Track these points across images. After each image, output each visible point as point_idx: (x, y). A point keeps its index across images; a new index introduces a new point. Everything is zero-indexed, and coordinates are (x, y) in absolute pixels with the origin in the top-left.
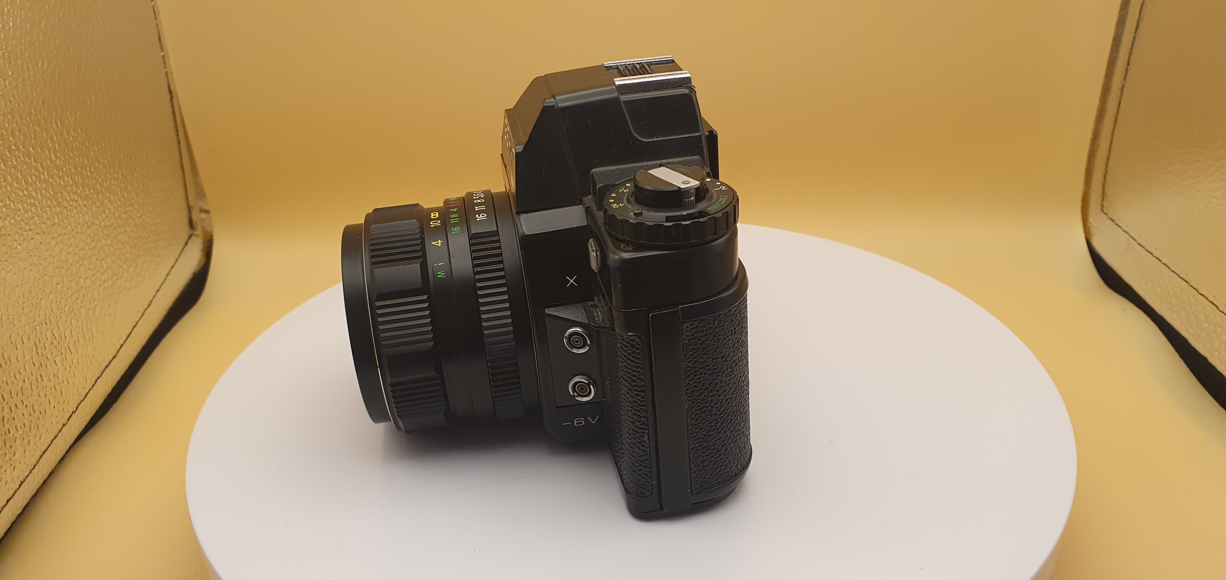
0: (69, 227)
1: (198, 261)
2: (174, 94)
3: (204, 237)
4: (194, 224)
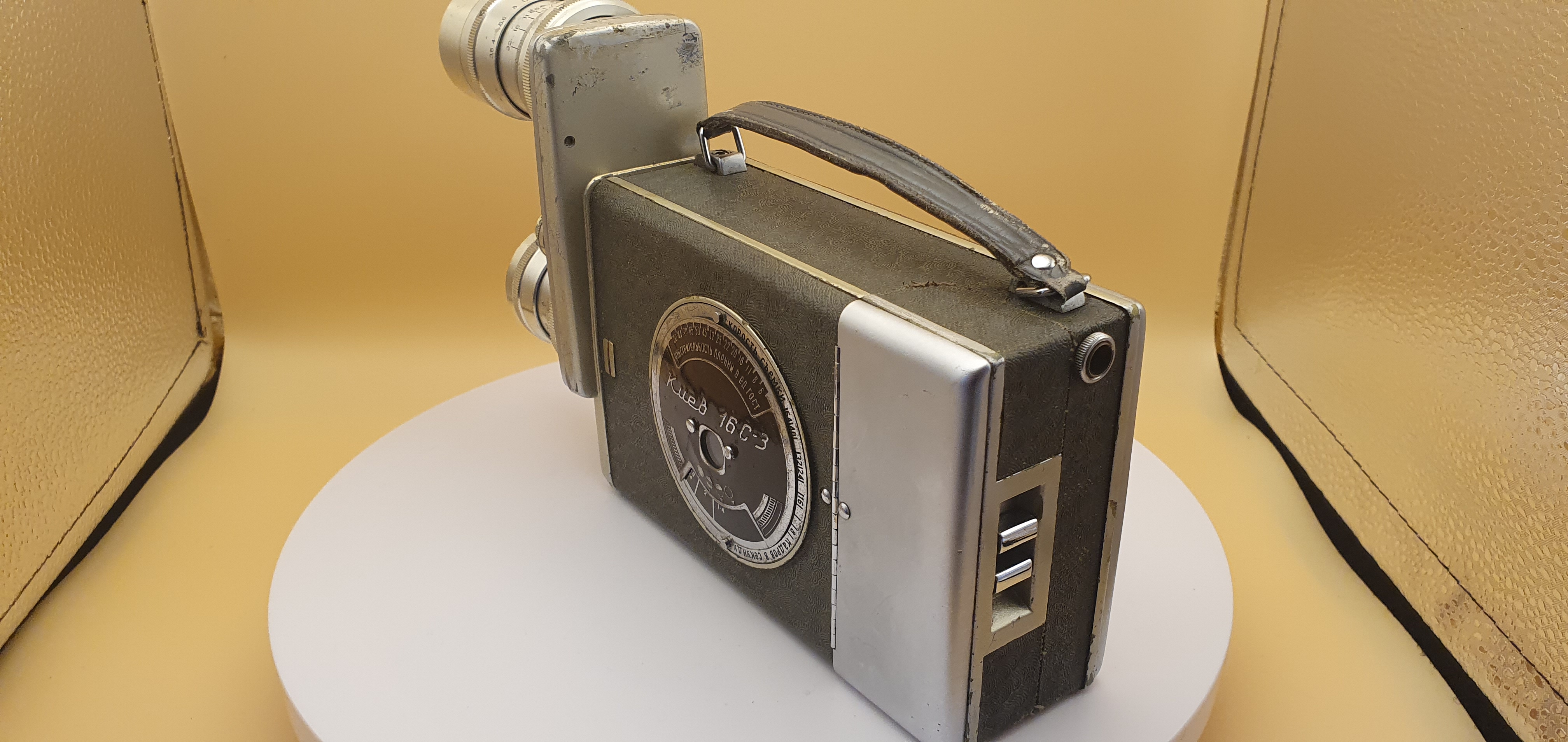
1: (206, 371)
2: (182, 183)
3: (215, 344)
4: (203, 329)
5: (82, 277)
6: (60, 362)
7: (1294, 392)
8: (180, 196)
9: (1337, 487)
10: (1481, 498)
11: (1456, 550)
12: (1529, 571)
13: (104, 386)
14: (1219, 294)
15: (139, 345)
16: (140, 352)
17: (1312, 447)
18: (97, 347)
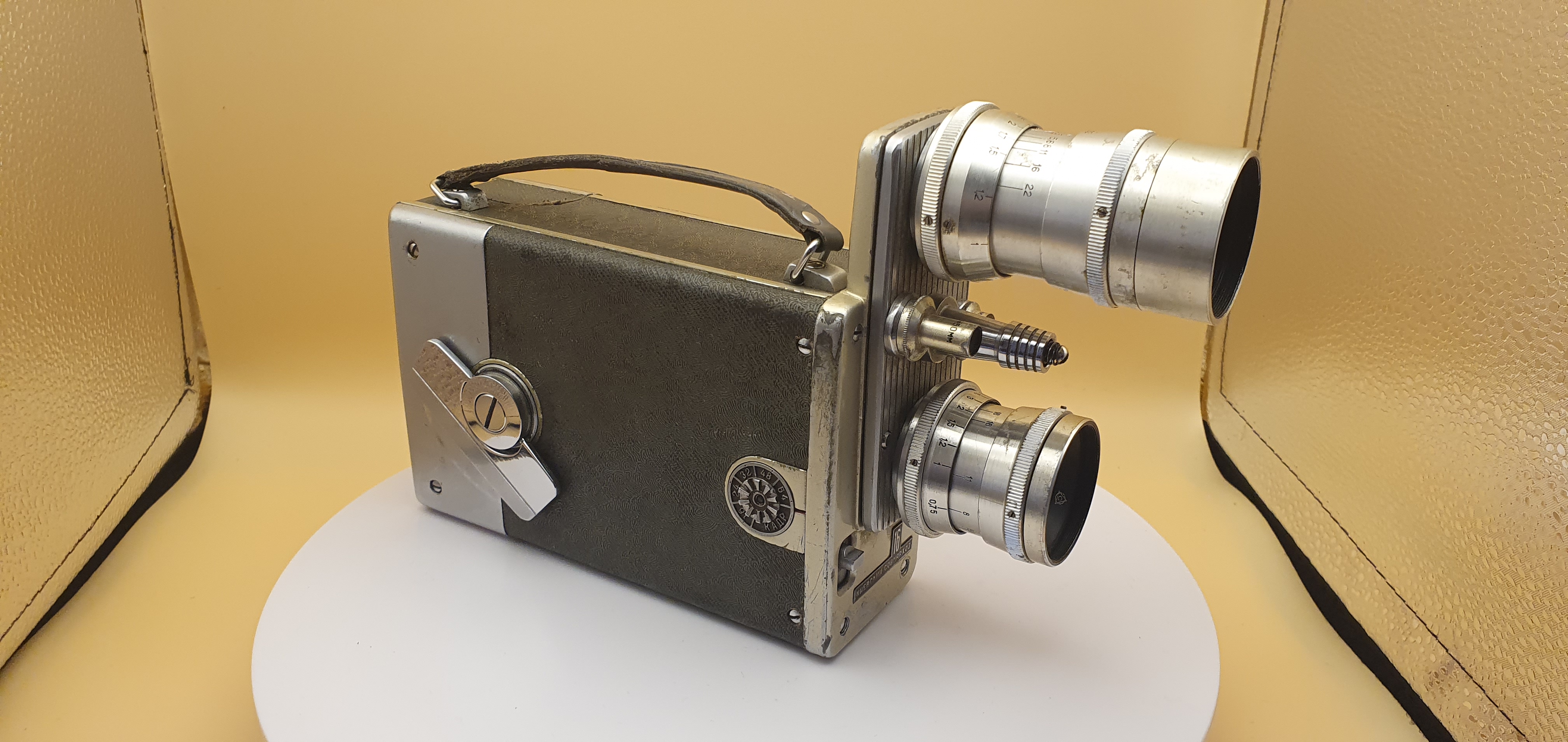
0: (48, 383)
1: (192, 420)
2: (176, 231)
3: (201, 393)
4: (191, 379)
5: (74, 323)
6: (48, 406)
7: (1281, 459)
8: (173, 244)
9: (1324, 554)
10: (1469, 566)
11: (1444, 618)
12: (1518, 639)
13: (90, 432)
14: (1204, 361)
15: (127, 392)
16: (127, 399)
17: (1299, 513)
18: (85, 394)
